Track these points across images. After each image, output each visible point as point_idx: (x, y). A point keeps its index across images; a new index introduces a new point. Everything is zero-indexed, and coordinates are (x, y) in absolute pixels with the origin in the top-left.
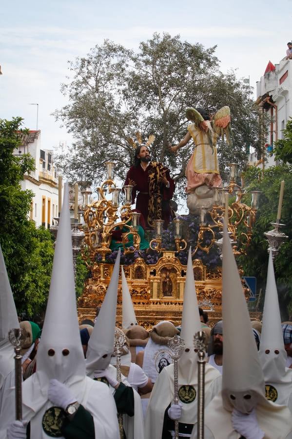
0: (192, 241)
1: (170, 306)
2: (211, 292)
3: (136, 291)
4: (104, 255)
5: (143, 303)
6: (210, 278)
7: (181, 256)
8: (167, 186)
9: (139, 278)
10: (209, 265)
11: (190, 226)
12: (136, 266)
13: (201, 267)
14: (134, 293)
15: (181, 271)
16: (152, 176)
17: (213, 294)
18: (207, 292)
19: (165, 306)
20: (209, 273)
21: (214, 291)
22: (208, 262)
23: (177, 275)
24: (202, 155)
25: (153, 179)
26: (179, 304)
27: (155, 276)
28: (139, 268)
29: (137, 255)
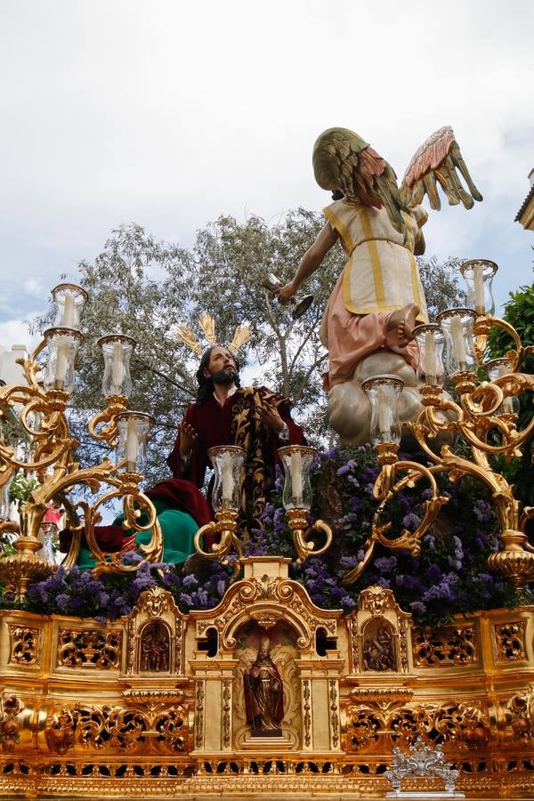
0: (352, 522)
1: (274, 777)
2: (440, 715)
3: (139, 721)
4: (24, 579)
5: (172, 771)
6: (430, 663)
7: (310, 578)
8: (281, 436)
9: (153, 666)
10: (423, 609)
11: (341, 470)
12: (140, 619)
13: (391, 617)
14: (131, 727)
15: (312, 634)
16: (241, 417)
17: (451, 725)
18: (422, 715)
19: (253, 778)
20: (426, 643)
21: (450, 711)
22: (417, 594)
23: (300, 649)
24: (370, 264)
25: (243, 423)
26: (314, 768)
27: (212, 654)
28: (156, 628)
29: (144, 579)
